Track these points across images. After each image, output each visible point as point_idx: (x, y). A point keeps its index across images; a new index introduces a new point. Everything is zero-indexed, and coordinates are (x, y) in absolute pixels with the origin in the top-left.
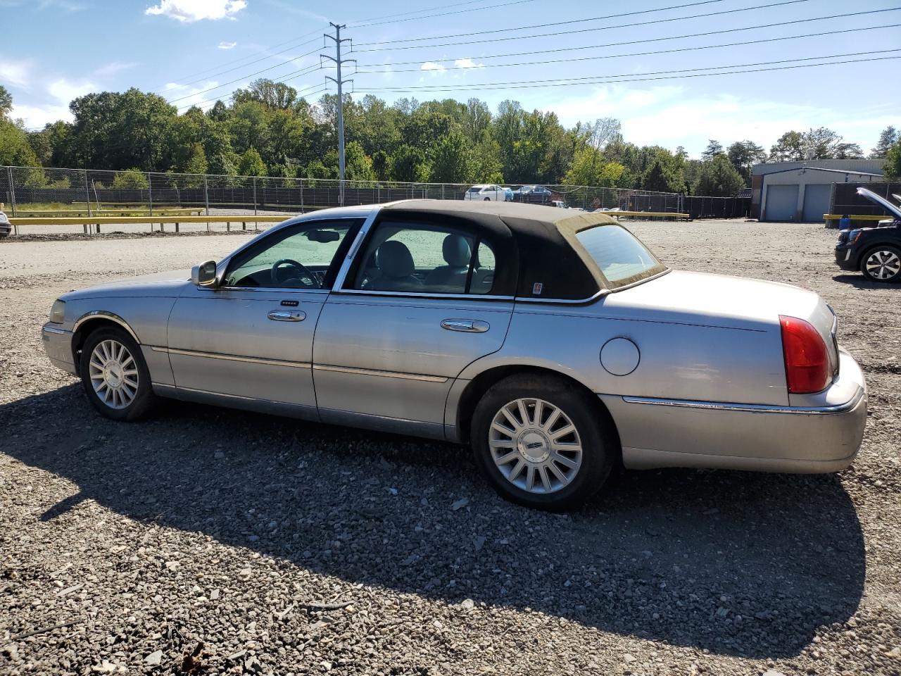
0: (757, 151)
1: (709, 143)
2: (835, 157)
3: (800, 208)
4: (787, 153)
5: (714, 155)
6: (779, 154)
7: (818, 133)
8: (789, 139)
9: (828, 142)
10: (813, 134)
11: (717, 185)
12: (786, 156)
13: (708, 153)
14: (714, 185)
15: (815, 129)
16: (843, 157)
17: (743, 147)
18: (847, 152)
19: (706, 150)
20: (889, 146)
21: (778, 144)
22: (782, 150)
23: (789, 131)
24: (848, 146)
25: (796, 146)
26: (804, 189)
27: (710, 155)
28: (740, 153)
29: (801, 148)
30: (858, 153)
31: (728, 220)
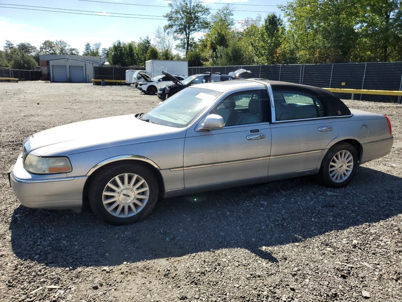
0: (34, 48)
1: (6, 42)
2: (69, 54)
3: (68, 76)
4: (48, 50)
5: (10, 48)
6: (44, 50)
7: (60, 42)
8: (47, 44)
9: (65, 46)
10: (58, 42)
11: (24, 64)
12: (47, 52)
13: (6, 47)
14: (22, 64)
15: (59, 40)
16: (72, 54)
17: (25, 45)
18: (74, 52)
19: (5, 45)
20: (89, 50)
21: (42, 45)
22: (45, 49)
23: (47, 40)
24: (73, 50)
25: (51, 47)
26: (69, 68)
27: (8, 48)
28: (24, 48)
29: (54, 48)
30: (78, 53)
31: (33, 81)
